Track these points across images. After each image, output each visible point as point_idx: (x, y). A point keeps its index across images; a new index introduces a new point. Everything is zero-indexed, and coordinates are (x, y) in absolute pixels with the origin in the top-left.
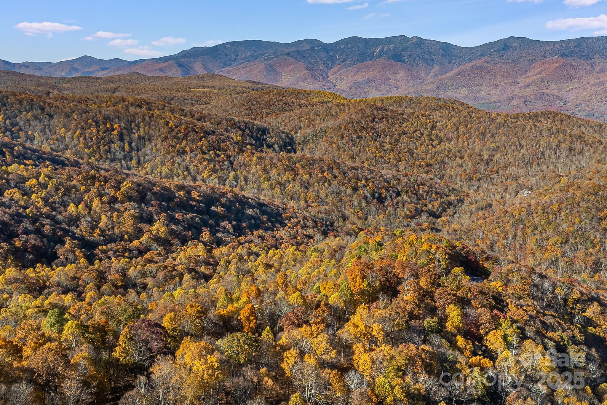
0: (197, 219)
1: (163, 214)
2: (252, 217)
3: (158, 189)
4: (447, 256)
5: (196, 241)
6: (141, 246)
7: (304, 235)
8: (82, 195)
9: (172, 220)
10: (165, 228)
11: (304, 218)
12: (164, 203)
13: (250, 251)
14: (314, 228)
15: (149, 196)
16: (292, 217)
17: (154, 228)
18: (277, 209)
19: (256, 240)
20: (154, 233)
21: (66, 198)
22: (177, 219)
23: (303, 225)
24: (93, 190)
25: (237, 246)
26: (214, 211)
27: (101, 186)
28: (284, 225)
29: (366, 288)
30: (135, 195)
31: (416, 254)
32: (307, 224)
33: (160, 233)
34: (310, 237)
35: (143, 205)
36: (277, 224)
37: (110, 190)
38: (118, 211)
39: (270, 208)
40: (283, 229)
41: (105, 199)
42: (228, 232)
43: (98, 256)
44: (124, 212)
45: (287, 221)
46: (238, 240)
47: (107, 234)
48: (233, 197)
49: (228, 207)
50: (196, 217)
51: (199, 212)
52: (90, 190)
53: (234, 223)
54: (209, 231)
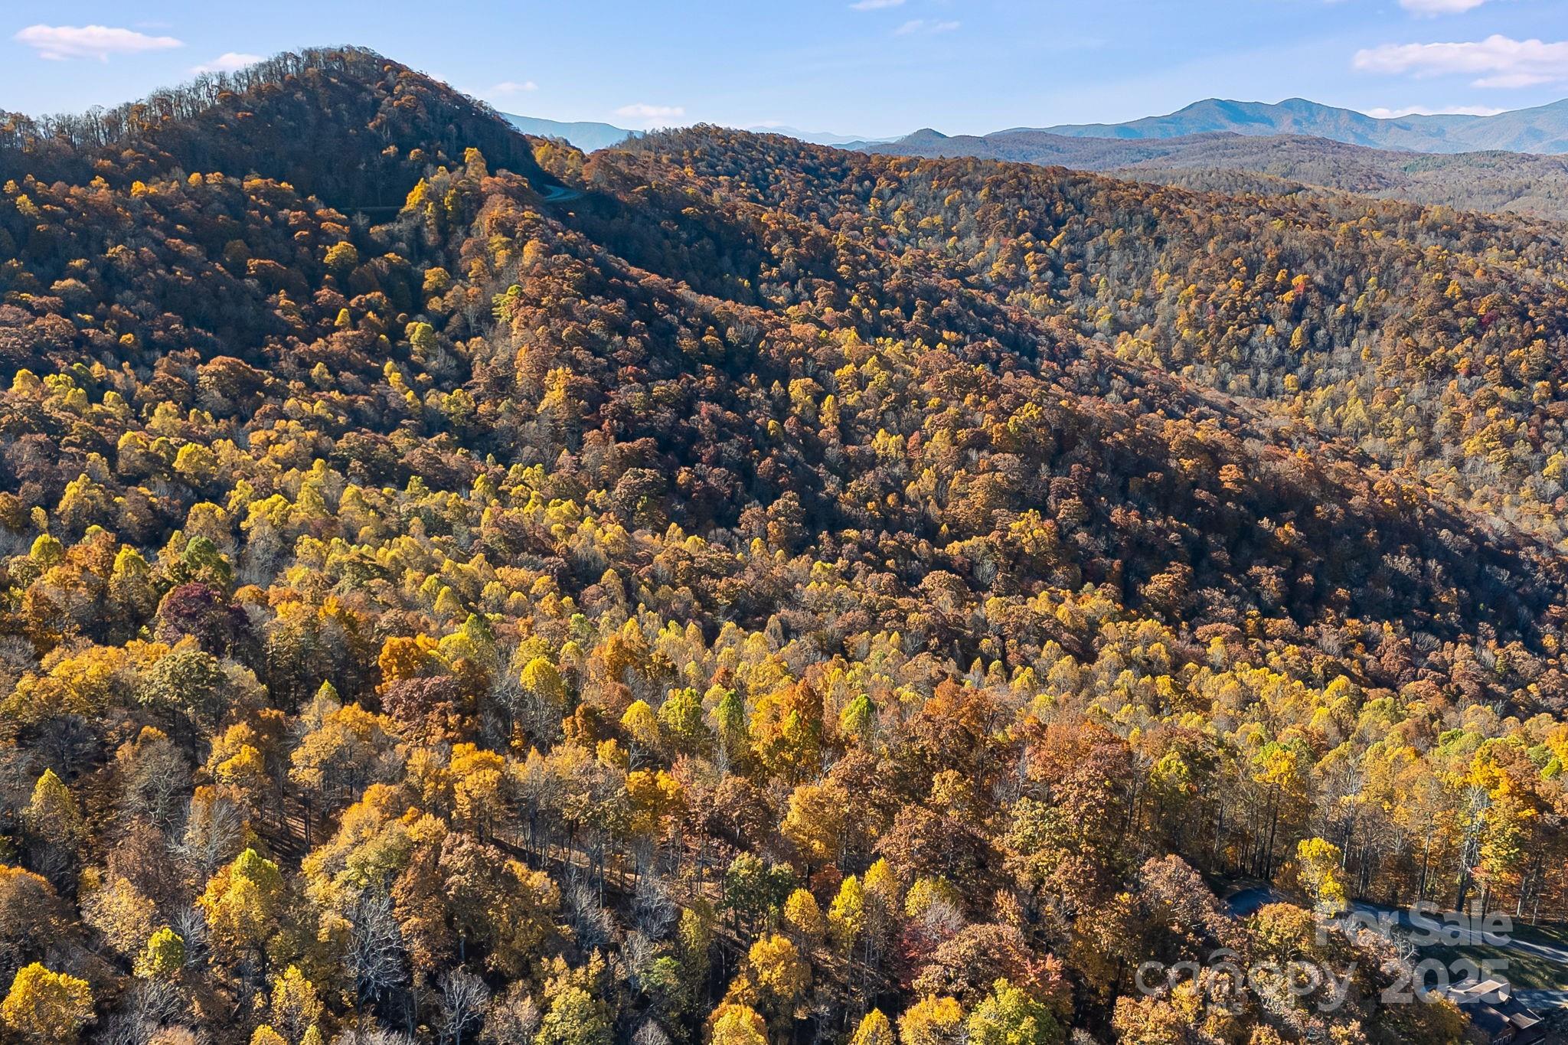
0: (1175, 536)
3: (1123, 438)
6: (959, 559)
17: (1016, 525)
19: (1330, 641)
20: (1009, 535)
24: (952, 410)
27: (977, 403)
28: (1517, 635)
30: (1044, 440)
33: (1025, 540)
35: (1044, 467)
37: (987, 415)
38: (973, 468)
41: (963, 434)
42: (1253, 595)
44: (983, 472)
45: (1548, 628)
46: (1259, 624)
53: (1308, 578)
54: (1185, 575)
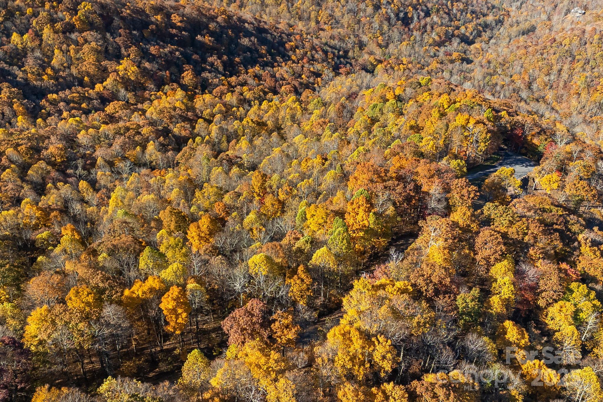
0: (177, 53)
1: (133, 48)
2: (248, 49)
3: (128, 11)
4: (489, 135)
5: (175, 85)
6: (105, 92)
7: (311, 72)
8: (29, 21)
9: (145, 55)
10: (134, 68)
11: (313, 48)
12: (135, 32)
13: (242, 97)
14: (323, 61)
15: (117, 21)
16: (297, 47)
17: (121, 67)
18: (280, 36)
19: (251, 81)
20: (121, 74)
21: (9, 24)
22: (151, 54)
23: (311, 58)
24: (43, 14)
25: (225, 92)
26: (200, 41)
27: (53, 7)
28: (286, 58)
29: (372, 226)
30: (98, 20)
31: (446, 130)
32: (316, 56)
33: (129, 74)
34: (318, 75)
35: (108, 35)
36: (278, 58)
37: (64, 13)
38: (77, 43)
39: (271, 34)
40: (286, 64)
41: (58, 26)
42: (217, 71)
43: (45, 109)
44: (83, 44)
45: (291, 53)
46: (228, 82)
47: (61, 76)
48: (225, 20)
49: (217, 35)
50: (177, 50)
51: (181, 43)
52: (39, 14)
53: (225, 57)
54: (192, 69)
